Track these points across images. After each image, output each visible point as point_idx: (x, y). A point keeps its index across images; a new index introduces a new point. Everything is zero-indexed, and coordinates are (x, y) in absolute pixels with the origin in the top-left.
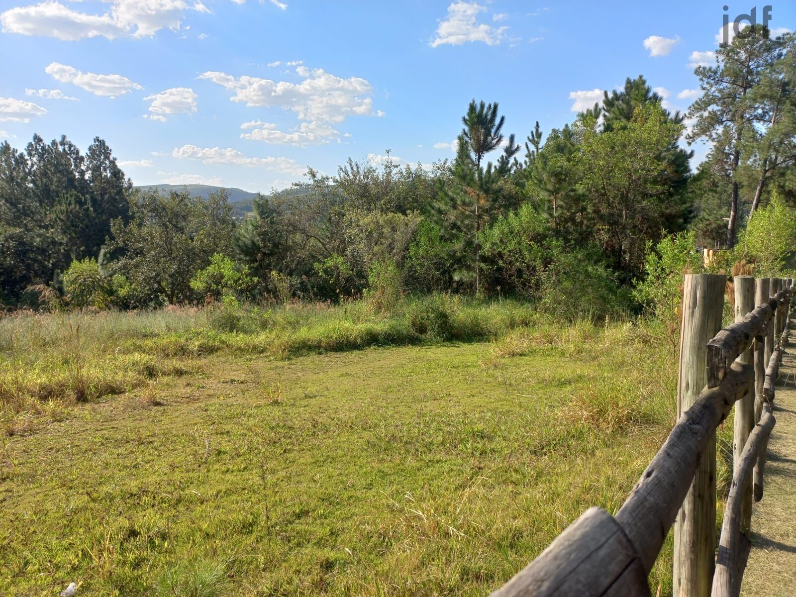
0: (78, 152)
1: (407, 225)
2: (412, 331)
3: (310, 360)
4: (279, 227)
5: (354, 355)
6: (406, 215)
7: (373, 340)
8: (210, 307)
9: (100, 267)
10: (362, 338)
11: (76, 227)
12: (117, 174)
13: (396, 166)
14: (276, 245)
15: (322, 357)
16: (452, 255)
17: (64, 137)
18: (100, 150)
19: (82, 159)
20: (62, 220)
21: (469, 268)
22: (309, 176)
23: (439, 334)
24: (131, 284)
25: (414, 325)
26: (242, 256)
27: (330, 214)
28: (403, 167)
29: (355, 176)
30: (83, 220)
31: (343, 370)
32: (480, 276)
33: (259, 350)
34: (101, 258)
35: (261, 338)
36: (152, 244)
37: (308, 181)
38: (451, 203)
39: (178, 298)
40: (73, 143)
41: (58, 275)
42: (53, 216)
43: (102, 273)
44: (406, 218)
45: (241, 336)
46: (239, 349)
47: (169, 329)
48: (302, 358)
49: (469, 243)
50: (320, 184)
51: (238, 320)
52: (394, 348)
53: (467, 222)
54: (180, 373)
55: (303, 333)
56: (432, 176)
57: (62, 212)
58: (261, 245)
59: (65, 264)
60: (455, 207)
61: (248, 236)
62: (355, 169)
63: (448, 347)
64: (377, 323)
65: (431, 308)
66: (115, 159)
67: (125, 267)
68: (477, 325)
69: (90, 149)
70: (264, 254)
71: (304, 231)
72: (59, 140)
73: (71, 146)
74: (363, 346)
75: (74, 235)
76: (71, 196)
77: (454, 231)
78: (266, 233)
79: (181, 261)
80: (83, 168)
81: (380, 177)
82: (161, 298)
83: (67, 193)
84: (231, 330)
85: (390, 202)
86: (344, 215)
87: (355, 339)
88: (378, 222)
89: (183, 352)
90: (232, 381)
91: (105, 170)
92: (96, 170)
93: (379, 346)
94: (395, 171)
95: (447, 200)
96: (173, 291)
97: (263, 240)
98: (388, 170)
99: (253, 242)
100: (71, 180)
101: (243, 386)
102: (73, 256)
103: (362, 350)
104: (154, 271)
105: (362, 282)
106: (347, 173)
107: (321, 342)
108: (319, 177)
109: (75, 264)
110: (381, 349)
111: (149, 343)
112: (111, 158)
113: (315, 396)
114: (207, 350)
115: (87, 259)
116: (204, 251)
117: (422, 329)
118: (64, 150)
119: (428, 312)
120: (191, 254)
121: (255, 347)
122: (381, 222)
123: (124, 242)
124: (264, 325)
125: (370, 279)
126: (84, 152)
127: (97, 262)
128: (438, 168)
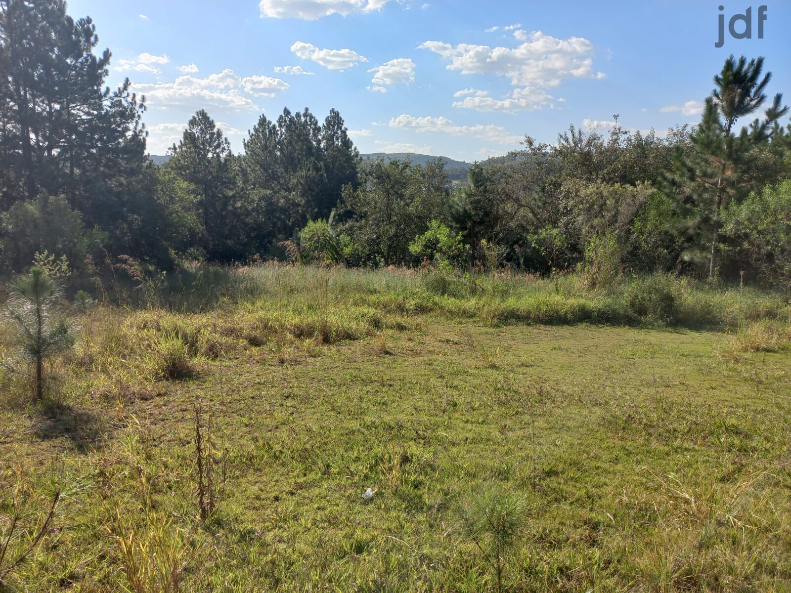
0: (316, 123)
1: (634, 196)
2: (630, 312)
3: (520, 330)
4: (491, 196)
5: (565, 330)
6: (634, 186)
7: (584, 316)
8: (425, 271)
9: (330, 228)
10: (573, 313)
11: (313, 190)
12: (347, 143)
13: (626, 133)
14: (487, 214)
15: (530, 328)
16: (683, 232)
17: (307, 109)
18: (335, 120)
19: (319, 129)
20: (301, 184)
21: (704, 249)
22: (526, 144)
23: (661, 317)
24: (354, 244)
25: (632, 305)
26: (454, 224)
27: (544, 183)
28: (633, 133)
29: (576, 144)
30: (318, 185)
31: (556, 344)
32: (715, 257)
33: (469, 315)
34: (330, 220)
35: (471, 304)
36: (375, 208)
37: (525, 148)
38: (688, 174)
39: (392, 260)
40: (314, 115)
41: (297, 233)
42: (295, 181)
43: (331, 232)
44: (635, 189)
45: (453, 299)
46: (450, 311)
47: (388, 287)
48: (511, 327)
49: (706, 220)
50: (537, 152)
51: (449, 284)
52: (608, 328)
53: (706, 196)
54: (401, 328)
55: (512, 303)
56: (667, 144)
57: (302, 177)
58: (473, 213)
59: (303, 223)
60: (692, 178)
61: (460, 204)
62: (577, 135)
63: (671, 332)
64: (591, 299)
65: (655, 289)
66: (346, 129)
67: (351, 228)
68: (709, 313)
69: (327, 120)
70: (475, 222)
71: (517, 200)
72: (302, 112)
73: (311, 117)
74: (574, 322)
75: (310, 198)
76: (310, 163)
77: (688, 206)
78: (479, 201)
79: (398, 226)
80: (320, 137)
81: (605, 144)
82: (377, 258)
83: (307, 160)
84: (443, 294)
85: (614, 171)
86: (560, 185)
87: (566, 313)
88: (601, 193)
89: (401, 309)
90: (448, 341)
91: (337, 139)
92: (330, 139)
93: (591, 324)
94: (623, 137)
95: (685, 170)
96: (388, 254)
97: (475, 208)
98: (615, 137)
99: (465, 211)
100: (310, 147)
101: (458, 347)
102: (308, 216)
103: (572, 326)
104: (376, 233)
105: (574, 255)
106: (567, 140)
107: (531, 313)
108: (536, 145)
109: (310, 223)
110: (593, 327)
111: (373, 298)
112: (343, 128)
113: (532, 366)
114: (421, 310)
115: (320, 220)
116: (419, 218)
117: (642, 311)
118: (306, 121)
119: (650, 293)
120: (407, 219)
121: (465, 312)
122: (605, 194)
123: (351, 206)
124: (473, 291)
125: (587, 254)
126: (321, 123)
127: (327, 222)
128: (675, 134)
